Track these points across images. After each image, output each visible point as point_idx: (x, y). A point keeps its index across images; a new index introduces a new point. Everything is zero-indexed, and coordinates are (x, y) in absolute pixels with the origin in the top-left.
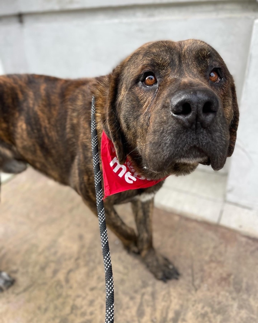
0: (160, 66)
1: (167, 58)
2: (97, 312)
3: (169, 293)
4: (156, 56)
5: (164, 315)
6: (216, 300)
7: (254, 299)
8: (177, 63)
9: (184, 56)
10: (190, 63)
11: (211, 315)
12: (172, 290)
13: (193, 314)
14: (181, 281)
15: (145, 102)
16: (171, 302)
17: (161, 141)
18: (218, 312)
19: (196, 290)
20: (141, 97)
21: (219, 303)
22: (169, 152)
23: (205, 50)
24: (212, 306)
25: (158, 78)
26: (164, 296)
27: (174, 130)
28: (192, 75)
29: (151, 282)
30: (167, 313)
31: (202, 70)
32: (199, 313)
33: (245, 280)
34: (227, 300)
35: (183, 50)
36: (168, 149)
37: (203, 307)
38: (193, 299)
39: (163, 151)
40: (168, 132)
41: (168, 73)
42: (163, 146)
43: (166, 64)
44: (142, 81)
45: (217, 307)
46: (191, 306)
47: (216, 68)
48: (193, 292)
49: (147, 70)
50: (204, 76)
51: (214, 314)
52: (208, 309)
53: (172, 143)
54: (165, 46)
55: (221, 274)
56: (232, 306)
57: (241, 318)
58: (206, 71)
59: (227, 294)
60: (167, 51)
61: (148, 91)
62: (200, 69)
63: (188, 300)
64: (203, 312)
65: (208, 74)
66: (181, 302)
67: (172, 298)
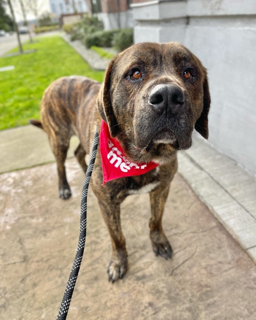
0: (145, 64)
1: (151, 58)
2: (105, 242)
3: (151, 263)
4: (142, 55)
5: (136, 271)
6: (177, 291)
7: (206, 315)
8: (159, 63)
9: (164, 57)
10: (169, 64)
11: (163, 296)
12: (156, 262)
13: (153, 285)
14: (168, 262)
15: (131, 92)
16: (148, 268)
17: (142, 125)
18: (170, 298)
19: (171, 275)
20: (129, 88)
21: (178, 294)
22: (147, 133)
23: (181, 53)
24: (170, 291)
25: (143, 74)
26: (147, 262)
27: (151, 116)
28: (170, 72)
29: (148, 249)
30: (139, 271)
31: (178, 69)
32: (157, 288)
33: (216, 298)
34: (185, 297)
35: (164, 53)
36: (147, 130)
37: (164, 287)
38: (163, 278)
39: (144, 132)
40: (146, 117)
41: (151, 70)
42: (143, 128)
43: (150, 63)
44: (130, 76)
45: (173, 295)
46: (157, 280)
47: (189, 68)
48: (168, 275)
49: (134, 66)
50: (180, 75)
51: (166, 297)
52: (165, 291)
53: (149, 126)
54: (150, 48)
55: (202, 281)
56: (184, 303)
57: (181, 316)
58: (181, 70)
59: (190, 295)
60: (151, 52)
61: (135, 83)
62: (177, 69)
63: (158, 276)
64: (161, 289)
65: (182, 73)
66: (153, 273)
67: (151, 267)
